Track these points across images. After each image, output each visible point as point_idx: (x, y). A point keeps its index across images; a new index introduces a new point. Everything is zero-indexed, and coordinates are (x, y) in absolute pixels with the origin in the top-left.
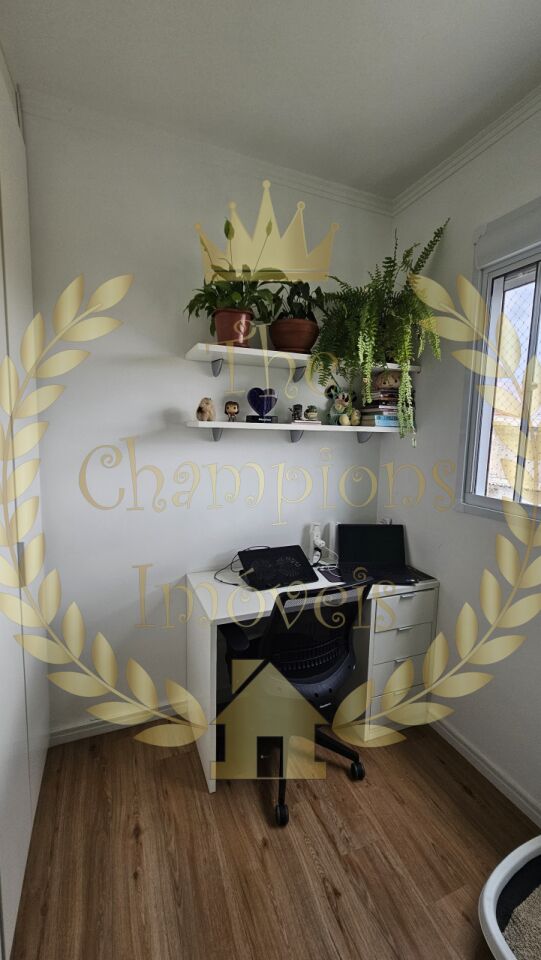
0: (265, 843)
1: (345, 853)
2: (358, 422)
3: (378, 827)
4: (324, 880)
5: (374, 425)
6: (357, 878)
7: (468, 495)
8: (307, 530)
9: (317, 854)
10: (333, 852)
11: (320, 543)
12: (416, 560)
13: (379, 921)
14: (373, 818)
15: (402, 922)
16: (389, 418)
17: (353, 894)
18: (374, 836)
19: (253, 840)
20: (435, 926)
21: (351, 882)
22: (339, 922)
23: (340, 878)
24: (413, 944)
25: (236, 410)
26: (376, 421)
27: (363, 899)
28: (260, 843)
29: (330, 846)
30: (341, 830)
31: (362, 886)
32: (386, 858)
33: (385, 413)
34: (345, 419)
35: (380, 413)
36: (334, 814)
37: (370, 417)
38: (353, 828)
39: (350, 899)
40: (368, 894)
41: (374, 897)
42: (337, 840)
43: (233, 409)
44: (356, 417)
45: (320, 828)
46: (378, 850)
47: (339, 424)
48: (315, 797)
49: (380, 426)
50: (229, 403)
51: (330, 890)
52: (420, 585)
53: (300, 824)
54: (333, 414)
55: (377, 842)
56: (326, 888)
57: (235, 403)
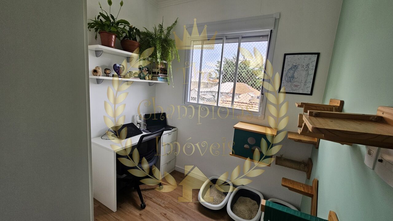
0: (140, 215)
1: (164, 206)
2: (151, 79)
3: (171, 197)
4: (161, 213)
5: (157, 80)
6: (169, 209)
7: (185, 102)
8: (133, 117)
9: (157, 209)
10: (161, 207)
11: (139, 121)
12: (170, 123)
13: (177, 214)
14: (168, 196)
15: (182, 211)
16: (162, 78)
17: (169, 212)
18: (170, 199)
19: (136, 216)
20: (189, 208)
21: (168, 210)
22: (168, 219)
23: (164, 211)
24: (186, 214)
25: (110, 72)
26: (158, 79)
27: (172, 212)
28: (139, 215)
29: (160, 207)
30: (161, 202)
31: (171, 210)
32: (174, 202)
33: (160, 77)
34: (147, 78)
35: (159, 76)
36: (158, 200)
37: (156, 78)
38: (164, 200)
39: (169, 214)
40: (173, 210)
41: (174, 210)
42: (161, 204)
43: (108, 72)
44: (150, 77)
45: (155, 204)
46: (172, 201)
47: (145, 79)
48: (151, 198)
49: (159, 81)
50: (106, 69)
51: (163, 214)
52: (173, 130)
53: (149, 206)
54: (142, 75)
55: (171, 200)
56: (162, 215)
57: (109, 69)
